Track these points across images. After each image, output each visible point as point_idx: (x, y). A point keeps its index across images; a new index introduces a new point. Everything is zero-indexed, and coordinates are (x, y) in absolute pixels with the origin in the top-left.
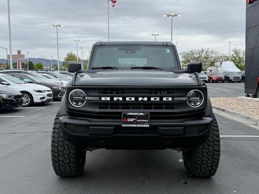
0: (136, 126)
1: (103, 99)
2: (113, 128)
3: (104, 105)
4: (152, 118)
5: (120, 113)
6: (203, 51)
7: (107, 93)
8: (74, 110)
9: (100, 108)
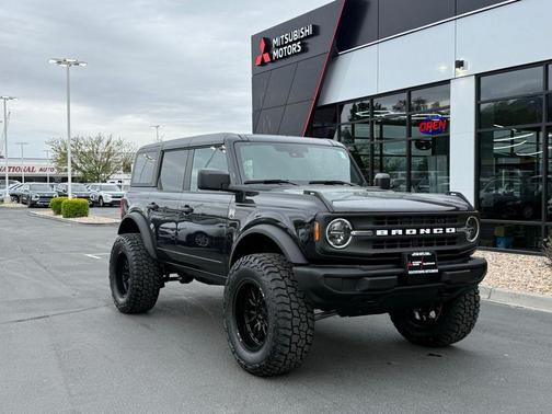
0: (423, 272)
1: (379, 233)
2: (395, 277)
3: (379, 242)
4: (440, 259)
5: (400, 254)
6: (99, 141)
7: (383, 223)
8: (332, 253)
9: (375, 247)
